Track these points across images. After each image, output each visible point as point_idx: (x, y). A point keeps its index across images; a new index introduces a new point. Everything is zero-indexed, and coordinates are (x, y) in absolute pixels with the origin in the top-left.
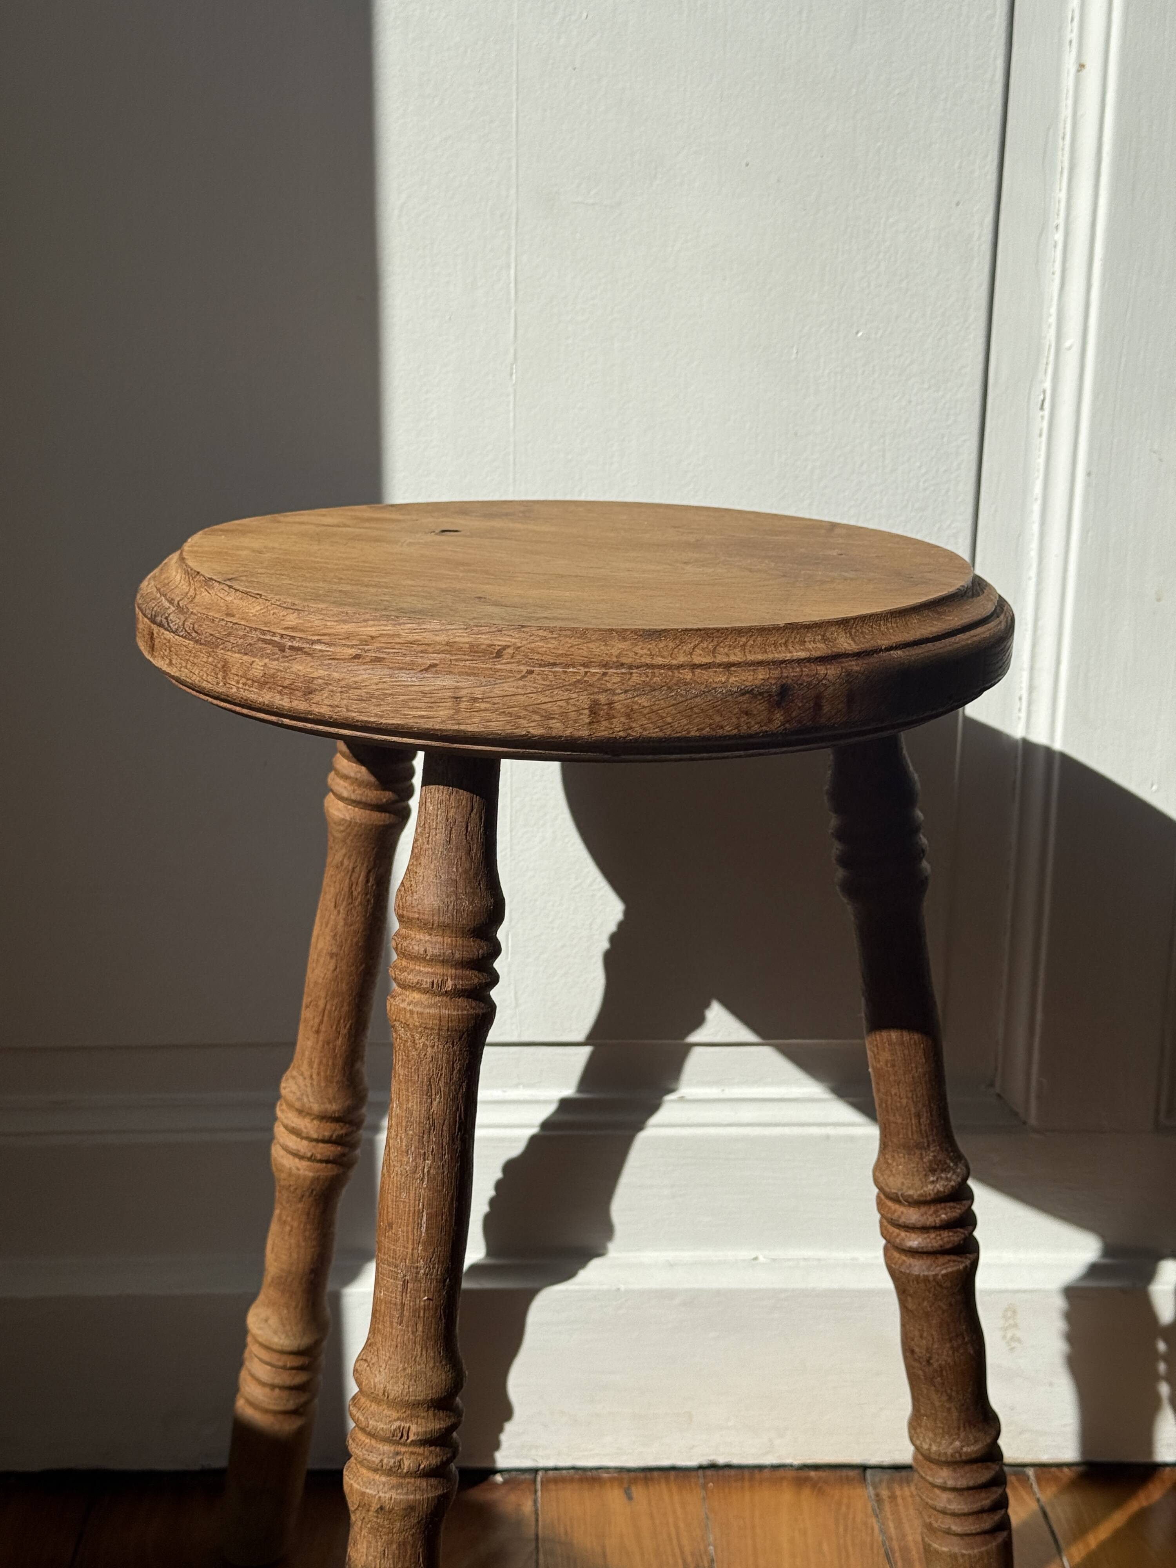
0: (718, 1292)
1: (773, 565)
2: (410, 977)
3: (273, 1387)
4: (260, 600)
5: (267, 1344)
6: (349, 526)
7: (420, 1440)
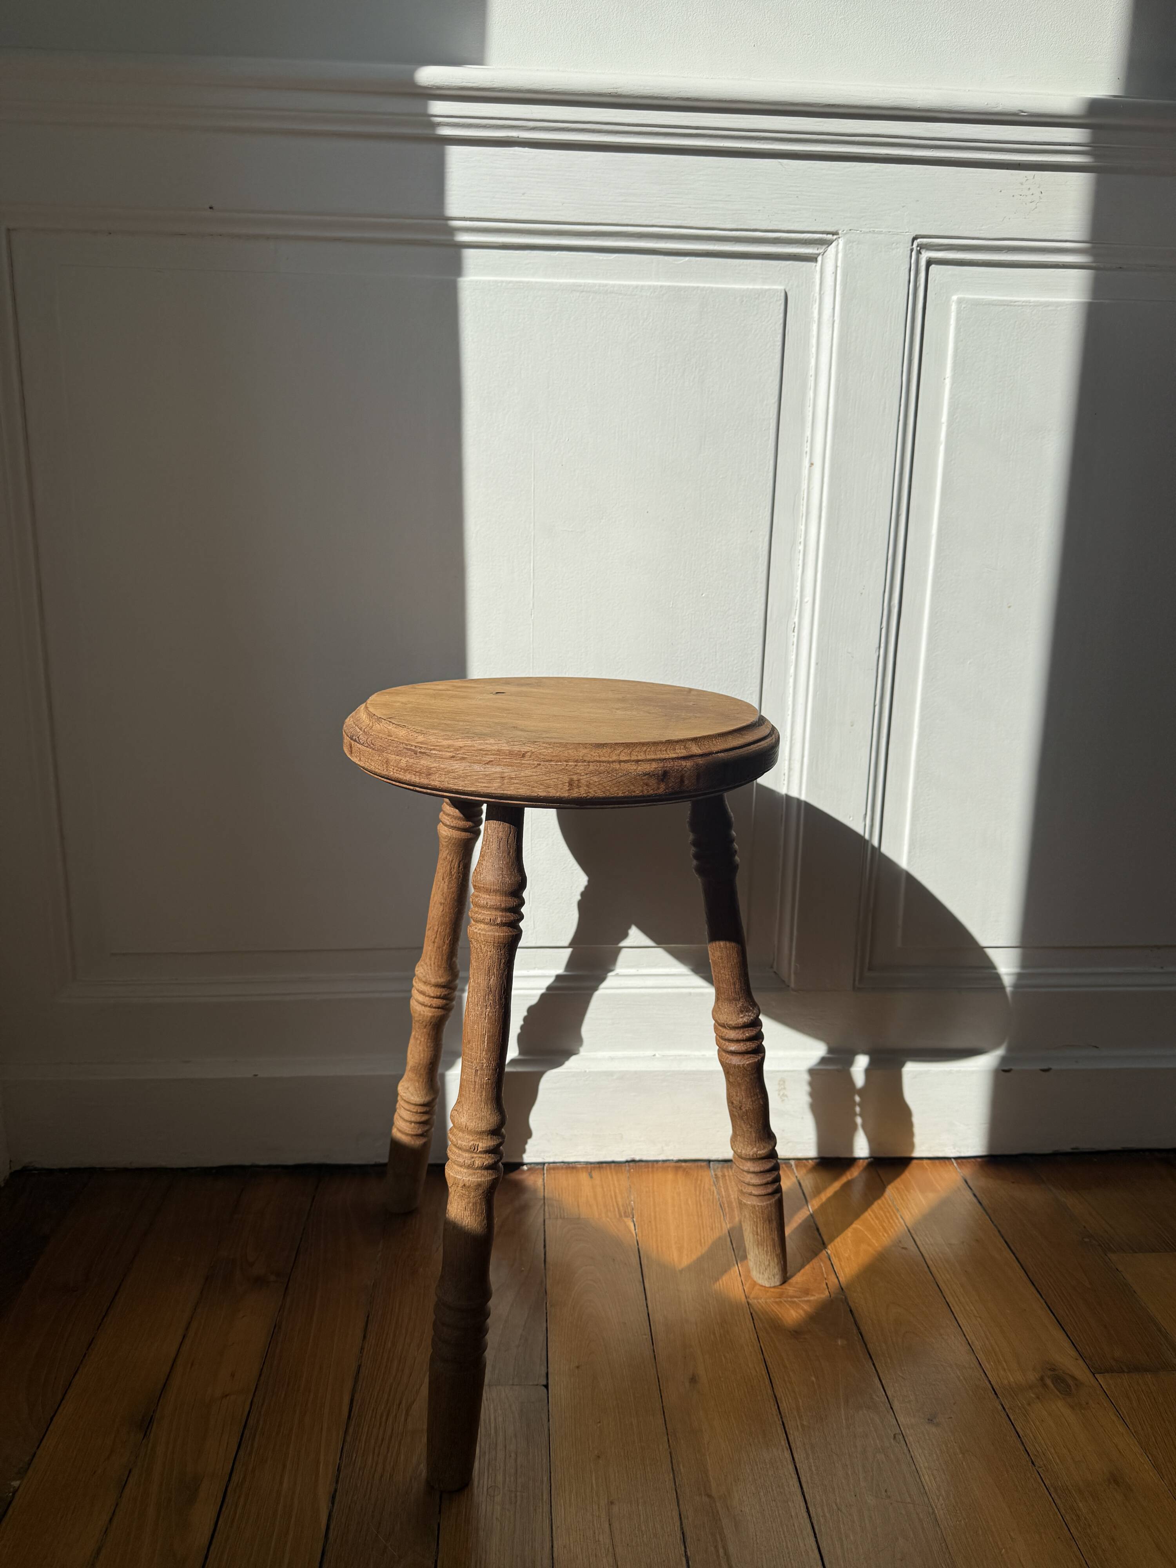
0: (636, 1072)
1: (660, 710)
2: (479, 916)
3: (411, 1122)
4: (405, 729)
5: (408, 1100)
6: (450, 690)
7: (484, 1151)
